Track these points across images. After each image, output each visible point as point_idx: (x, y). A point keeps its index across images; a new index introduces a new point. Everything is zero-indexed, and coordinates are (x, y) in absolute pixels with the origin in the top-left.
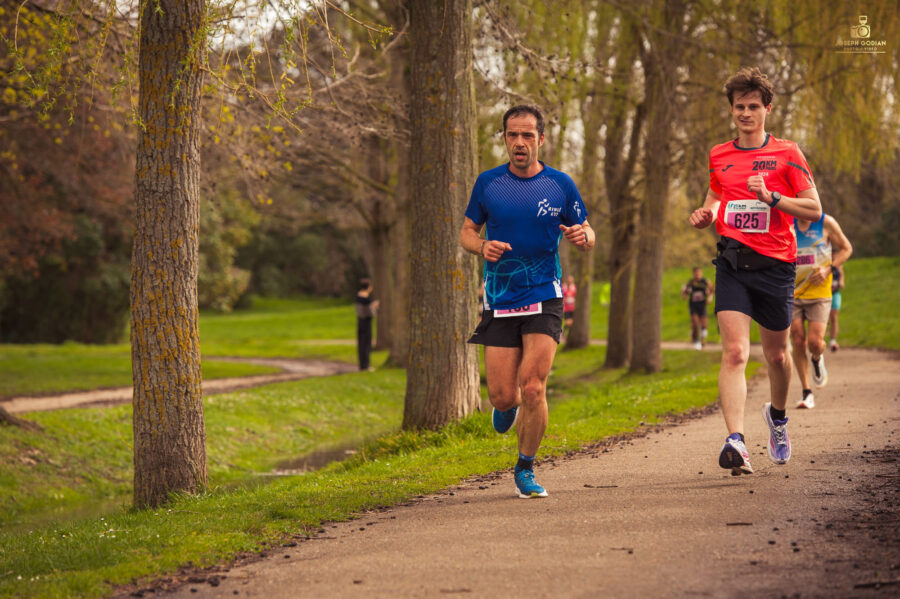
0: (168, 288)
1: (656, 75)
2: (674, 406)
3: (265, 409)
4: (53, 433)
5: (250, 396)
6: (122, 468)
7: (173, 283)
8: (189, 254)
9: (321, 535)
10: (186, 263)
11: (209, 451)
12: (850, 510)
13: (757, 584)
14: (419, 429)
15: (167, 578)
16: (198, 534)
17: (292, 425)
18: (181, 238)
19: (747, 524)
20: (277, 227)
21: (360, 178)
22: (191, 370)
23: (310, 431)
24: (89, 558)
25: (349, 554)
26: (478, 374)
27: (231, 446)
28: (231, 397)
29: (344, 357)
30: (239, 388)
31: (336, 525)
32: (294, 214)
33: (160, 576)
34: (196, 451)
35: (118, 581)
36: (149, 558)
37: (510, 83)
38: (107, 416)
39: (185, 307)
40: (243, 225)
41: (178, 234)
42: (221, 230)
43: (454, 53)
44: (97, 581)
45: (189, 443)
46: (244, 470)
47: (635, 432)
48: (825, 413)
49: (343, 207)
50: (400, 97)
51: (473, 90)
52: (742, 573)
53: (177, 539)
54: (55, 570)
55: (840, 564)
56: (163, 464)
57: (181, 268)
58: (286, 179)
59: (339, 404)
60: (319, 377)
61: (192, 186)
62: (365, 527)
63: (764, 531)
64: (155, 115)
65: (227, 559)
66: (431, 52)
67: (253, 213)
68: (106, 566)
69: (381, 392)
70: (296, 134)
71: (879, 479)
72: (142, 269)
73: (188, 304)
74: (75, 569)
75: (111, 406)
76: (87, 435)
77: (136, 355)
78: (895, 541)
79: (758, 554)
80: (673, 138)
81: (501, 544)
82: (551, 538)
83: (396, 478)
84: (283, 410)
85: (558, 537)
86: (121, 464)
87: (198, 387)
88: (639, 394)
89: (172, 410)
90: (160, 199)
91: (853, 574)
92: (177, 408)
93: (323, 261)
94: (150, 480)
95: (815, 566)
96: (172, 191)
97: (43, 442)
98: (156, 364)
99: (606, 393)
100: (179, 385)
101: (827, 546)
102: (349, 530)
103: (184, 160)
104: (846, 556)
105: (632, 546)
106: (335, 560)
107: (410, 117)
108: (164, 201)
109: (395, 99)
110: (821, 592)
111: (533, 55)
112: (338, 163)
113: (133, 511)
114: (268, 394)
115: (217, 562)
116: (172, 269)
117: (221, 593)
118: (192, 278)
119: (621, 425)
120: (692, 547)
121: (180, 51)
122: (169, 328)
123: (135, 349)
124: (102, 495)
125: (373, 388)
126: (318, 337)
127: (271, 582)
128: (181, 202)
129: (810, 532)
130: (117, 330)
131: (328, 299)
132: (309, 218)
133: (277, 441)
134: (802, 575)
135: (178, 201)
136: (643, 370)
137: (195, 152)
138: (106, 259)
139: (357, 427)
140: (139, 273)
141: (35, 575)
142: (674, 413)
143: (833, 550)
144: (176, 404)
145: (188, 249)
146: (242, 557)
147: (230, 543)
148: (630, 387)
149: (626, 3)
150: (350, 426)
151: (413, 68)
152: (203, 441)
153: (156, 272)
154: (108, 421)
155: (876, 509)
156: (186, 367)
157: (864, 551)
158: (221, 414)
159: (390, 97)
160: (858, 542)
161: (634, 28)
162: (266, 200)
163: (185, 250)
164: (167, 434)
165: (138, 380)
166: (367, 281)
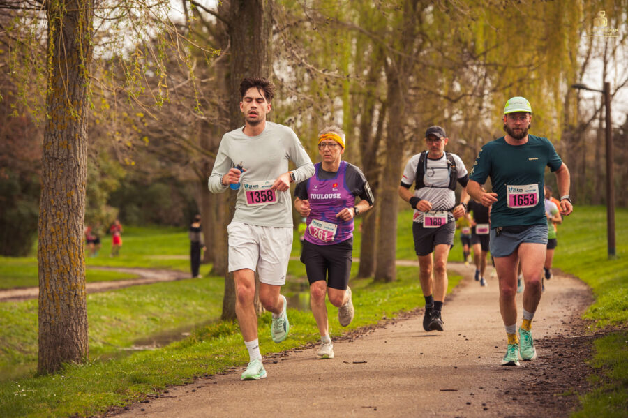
0: (64, 224)
1: (396, 82)
2: (404, 306)
3: (127, 304)
5: (118, 294)
6: (30, 344)
7: (68, 221)
8: (79, 201)
9: (166, 395)
10: (77, 207)
11: (90, 333)
12: (521, 381)
14: (233, 320)
16: (82, 394)
17: (146, 315)
18: (73, 191)
19: (453, 390)
20: (138, 179)
21: (193, 147)
22: (79, 280)
23: (158, 319)
24: (8, 410)
25: (185, 408)
27: (104, 329)
28: (105, 295)
29: (182, 268)
30: (110, 289)
31: (176, 387)
32: (149, 170)
34: (81, 335)
36: (49, 411)
37: (299, 84)
38: (20, 308)
39: (76, 237)
40: (114, 177)
41: (72, 188)
42: (99, 180)
43: (260, 67)
45: (77, 329)
46: (112, 346)
47: (378, 324)
49: (182, 165)
50: (223, 96)
53: (68, 397)
56: (58, 344)
57: (73, 211)
58: (144, 148)
59: (178, 301)
60: (165, 282)
61: (82, 155)
62: (196, 389)
63: (464, 395)
64: (58, 108)
65: (102, 411)
66: (244, 66)
67: (121, 169)
69: (207, 293)
70: (152, 119)
71: (540, 360)
72: (47, 211)
73: (77, 235)
75: (22, 301)
76: (6, 321)
77: (41, 270)
78: (550, 403)
79: (460, 411)
80: (407, 125)
81: (288, 403)
82: (322, 398)
83: (217, 355)
84: (141, 305)
85: (326, 398)
86: (29, 341)
87: (83, 291)
88: (381, 297)
89: (65, 307)
90: (60, 164)
92: (69, 305)
93: (169, 203)
94: (49, 354)
96: (68, 158)
98: (55, 276)
99: (359, 296)
100: (70, 290)
101: (505, 406)
102: (184, 391)
103: (77, 138)
104: (518, 413)
105: (376, 405)
106: (176, 412)
107: (230, 110)
108: (62, 165)
109: (220, 97)
111: (314, 70)
112: (180, 137)
113: (37, 376)
114: (130, 294)
115: (95, 413)
116: (67, 211)
118: (80, 217)
119: (369, 318)
120: (416, 406)
121: (75, 64)
122: (64, 251)
123: (41, 265)
124: (15, 362)
125: (201, 290)
126: (164, 253)
128: (74, 166)
129: (494, 396)
130: (27, 247)
131: (171, 228)
132: (160, 173)
133: (136, 326)
135: (72, 165)
136: (383, 280)
137: (85, 132)
139: (190, 317)
140: (45, 214)
142: (404, 311)
143: (510, 409)
144: (68, 302)
145: (78, 198)
146: (112, 410)
147: (104, 400)
148: (375, 292)
149: (376, 33)
150: (185, 316)
151: (232, 76)
152: (86, 328)
153: (56, 213)
154: (20, 311)
155: (538, 381)
156: (76, 277)
157: (530, 410)
158: (98, 307)
159: (216, 96)
160: (526, 404)
161: (381, 51)
162: (130, 162)
163: (76, 199)
164: (61, 323)
165: (42, 286)
166: (198, 217)
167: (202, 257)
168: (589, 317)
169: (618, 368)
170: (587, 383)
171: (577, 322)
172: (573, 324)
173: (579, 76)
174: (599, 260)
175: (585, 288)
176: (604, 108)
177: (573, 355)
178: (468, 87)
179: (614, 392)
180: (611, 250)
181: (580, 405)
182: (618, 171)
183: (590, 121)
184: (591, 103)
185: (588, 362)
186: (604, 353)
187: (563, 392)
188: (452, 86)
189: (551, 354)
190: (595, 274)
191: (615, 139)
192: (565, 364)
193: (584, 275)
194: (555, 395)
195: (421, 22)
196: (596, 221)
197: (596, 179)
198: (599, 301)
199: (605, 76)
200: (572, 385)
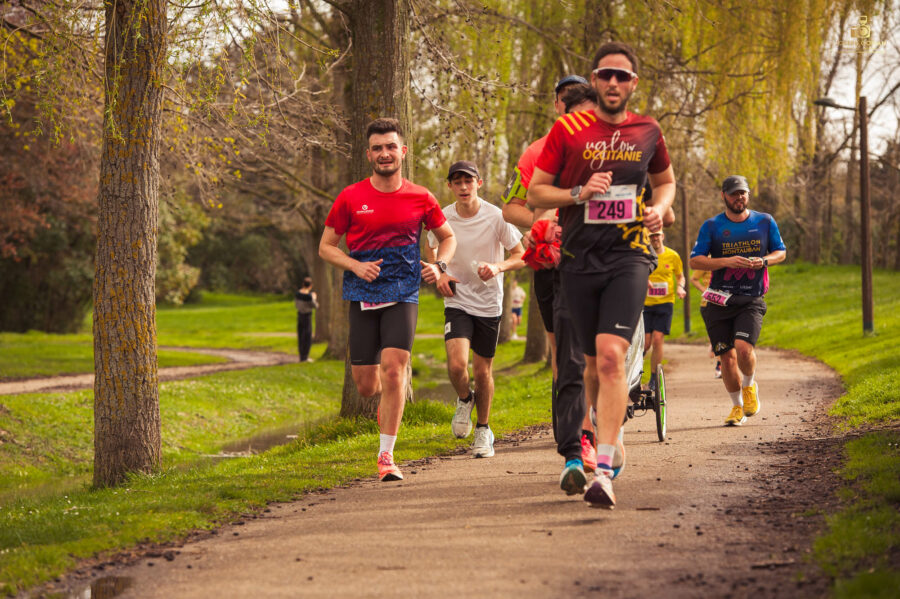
0: (128, 285)
3: (213, 396)
4: (19, 415)
5: (200, 383)
6: (82, 448)
7: (133, 281)
8: (148, 254)
9: (267, 514)
10: (145, 262)
11: (163, 435)
12: (747, 497)
13: (665, 565)
14: (356, 416)
15: (126, 552)
16: (154, 512)
17: (239, 412)
18: (141, 240)
19: (654, 509)
20: (226, 229)
21: (302, 185)
22: (148, 361)
23: (255, 417)
24: (54, 533)
25: (293, 532)
26: (410, 367)
27: (182, 430)
28: (182, 384)
29: (286, 349)
30: (189, 376)
31: (280, 505)
32: (242, 216)
33: (120, 550)
34: (152, 435)
35: (81, 555)
36: (110, 535)
37: (444, 101)
38: (68, 401)
39: (144, 303)
40: (194, 227)
41: (139, 236)
43: (393, 74)
44: (62, 555)
45: (146, 427)
46: (193, 452)
48: (724, 407)
49: (285, 210)
50: (343, 113)
51: (409, 108)
52: (651, 555)
53: (135, 517)
54: (23, 544)
55: (738, 547)
56: (121, 447)
57: (141, 267)
58: (235, 185)
59: (281, 393)
60: (264, 366)
61: (151, 192)
62: (307, 507)
63: (671, 516)
65: (181, 535)
66: (371, 73)
67: (203, 214)
68: (70, 540)
69: (320, 381)
70: (246, 144)
71: (773, 469)
72: (105, 268)
73: (146, 300)
74: (42, 544)
75: (71, 391)
76: (51, 418)
77: (98, 346)
78: (787, 526)
79: (665, 537)
82: (477, 519)
83: (335, 462)
84: (231, 398)
85: (483, 519)
86: (80, 445)
87: (154, 376)
89: (130, 397)
90: (122, 204)
91: (750, 556)
92: (135, 395)
93: (269, 260)
94: (109, 461)
95: (716, 548)
96: (134, 196)
97: (10, 424)
98: (116, 355)
99: (526, 386)
100: (137, 374)
101: (727, 529)
102: (291, 510)
103: (145, 169)
104: (743, 539)
105: (551, 529)
106: (280, 538)
107: (352, 131)
108: (125, 205)
109: (338, 115)
110: (721, 572)
111: (465, 76)
112: (284, 172)
113: (93, 489)
114: (216, 382)
115: (171, 539)
116: (132, 268)
117: (176, 567)
118: (150, 277)
119: (540, 415)
120: (605, 530)
121: (143, 69)
122: (129, 322)
123: (97, 341)
124: (64, 473)
125: (312, 378)
126: (262, 329)
127: (221, 558)
128: (141, 206)
129: (711, 517)
130: (76, 321)
131: (271, 296)
132: (256, 220)
133: (224, 426)
134: (705, 556)
135: (139, 208)
137: (155, 161)
138: (68, 254)
139: (298, 414)
140: (102, 271)
141: (4, 548)
143: (732, 533)
144: (134, 391)
145: (147, 250)
146: (195, 535)
147: (184, 521)
149: (548, 30)
150: (291, 412)
151: (354, 87)
152: (158, 426)
153: (117, 270)
154: (69, 404)
155: (770, 496)
156: (144, 358)
157: (760, 535)
158: (173, 400)
159: (333, 113)
160: (755, 527)
161: (556, 54)
162: (216, 205)
163: (144, 251)
164: (125, 419)
165: (99, 369)
166: (308, 279)
167: (313, 335)
168: (838, 413)
169: (880, 479)
170: (836, 499)
171: (822, 419)
172: (817, 421)
173: (824, 90)
174: (852, 339)
175: (832, 375)
176: (858, 132)
177: (817, 462)
178: (673, 104)
179: (874, 511)
180: (868, 324)
181: (827, 529)
182: (876, 218)
183: (838, 150)
184: (840, 126)
185: (838, 472)
186: (859, 460)
187: (804, 511)
188: (651, 103)
189: (788, 461)
190: (846, 356)
191: (872, 176)
192: (806, 474)
193: (831, 359)
194: (793, 515)
195: (610, 15)
196: (847, 286)
197: (846, 229)
198: (852, 391)
199: (858, 88)
200: (816, 502)
